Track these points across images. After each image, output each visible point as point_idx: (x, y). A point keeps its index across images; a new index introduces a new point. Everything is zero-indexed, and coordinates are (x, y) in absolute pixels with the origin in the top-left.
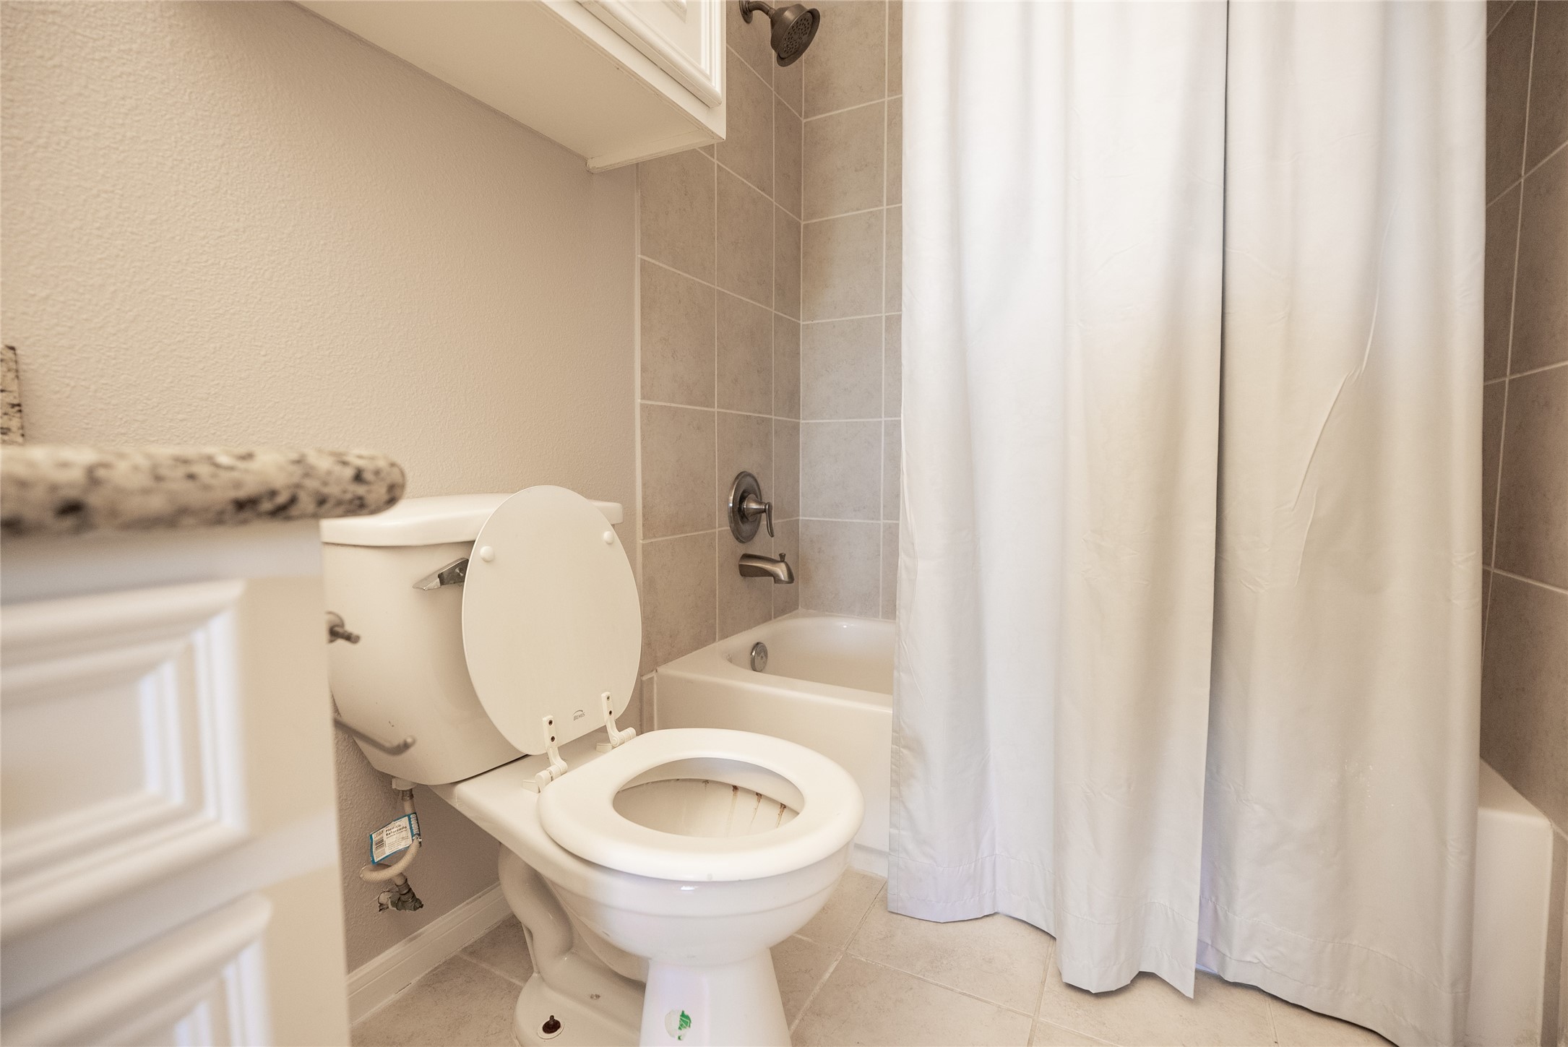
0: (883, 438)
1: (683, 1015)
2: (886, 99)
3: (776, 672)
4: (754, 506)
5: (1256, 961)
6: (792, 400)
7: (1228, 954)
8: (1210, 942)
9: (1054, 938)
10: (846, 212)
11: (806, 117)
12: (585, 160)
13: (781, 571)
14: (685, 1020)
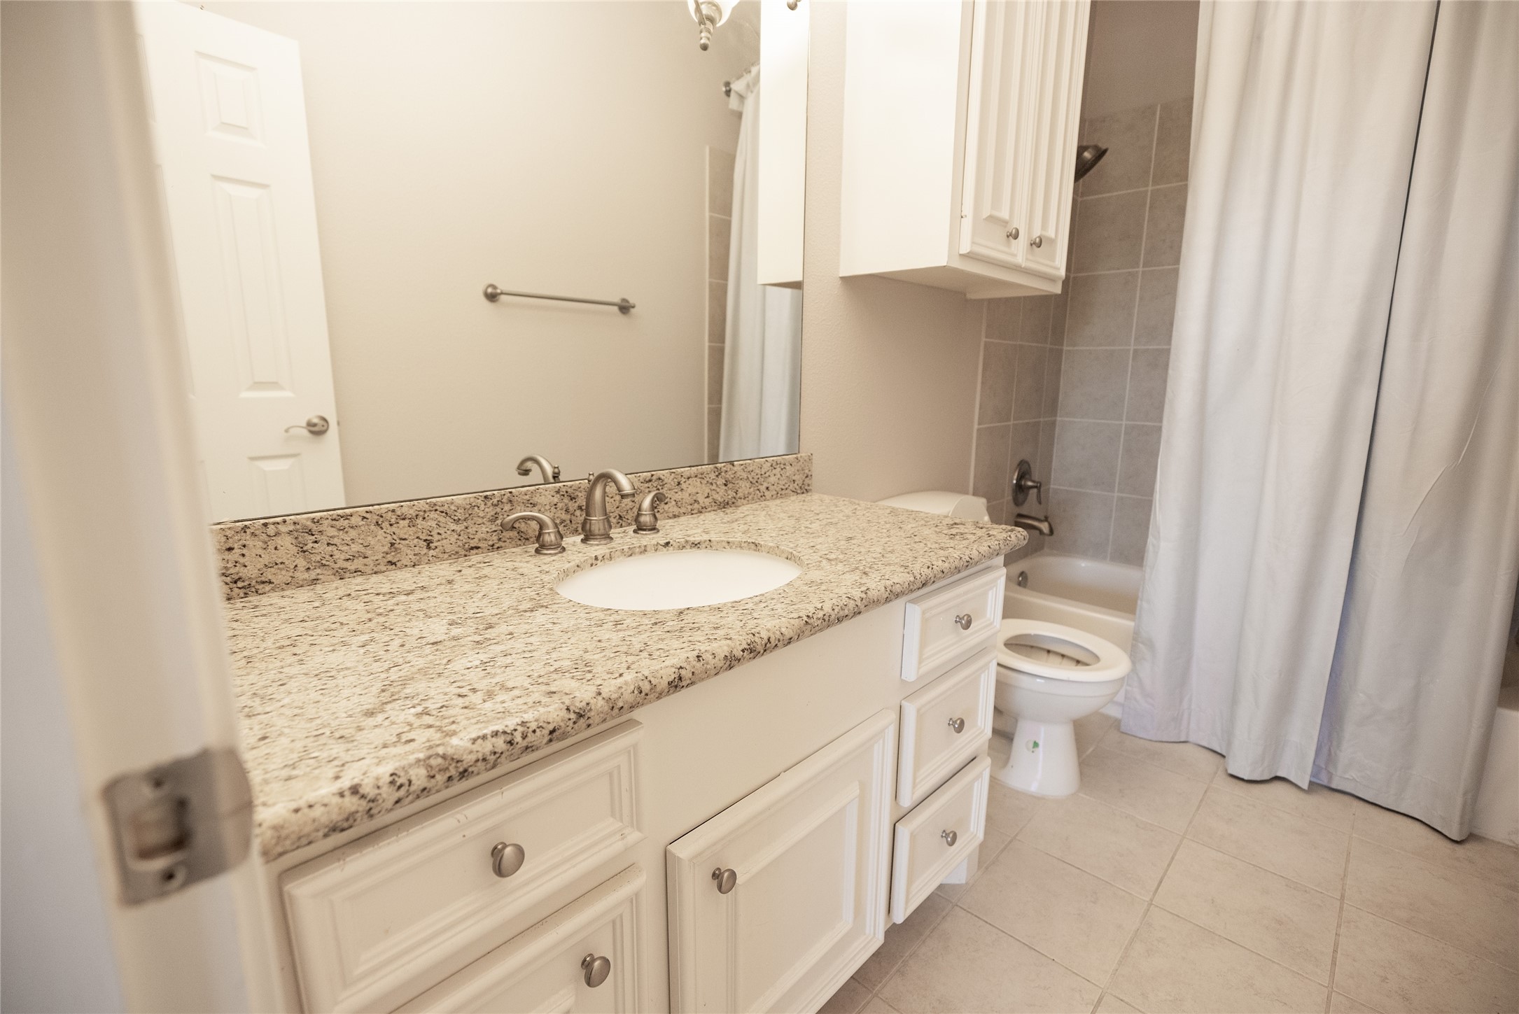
0: (1123, 436)
1: (1035, 742)
2: (1150, 188)
3: (1033, 589)
4: (1030, 484)
5: (1351, 778)
6: (1053, 407)
7: (1334, 773)
8: (1324, 767)
9: (1223, 756)
10: (1109, 270)
11: (1082, 196)
12: (965, 295)
13: (1044, 527)
14: (1036, 745)
